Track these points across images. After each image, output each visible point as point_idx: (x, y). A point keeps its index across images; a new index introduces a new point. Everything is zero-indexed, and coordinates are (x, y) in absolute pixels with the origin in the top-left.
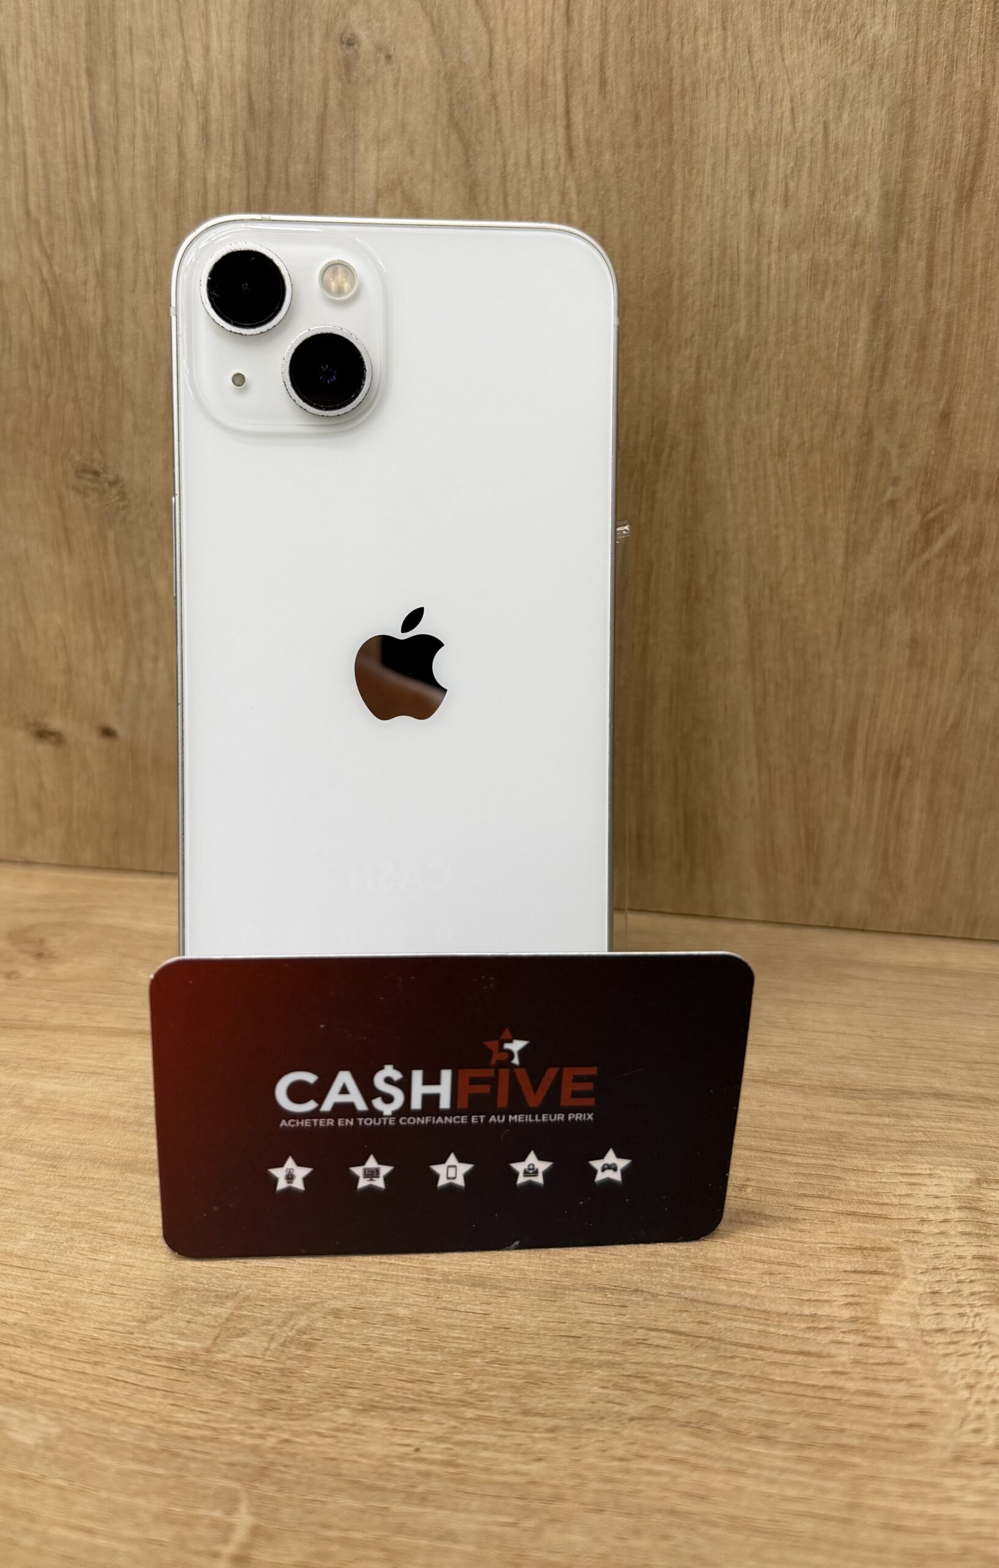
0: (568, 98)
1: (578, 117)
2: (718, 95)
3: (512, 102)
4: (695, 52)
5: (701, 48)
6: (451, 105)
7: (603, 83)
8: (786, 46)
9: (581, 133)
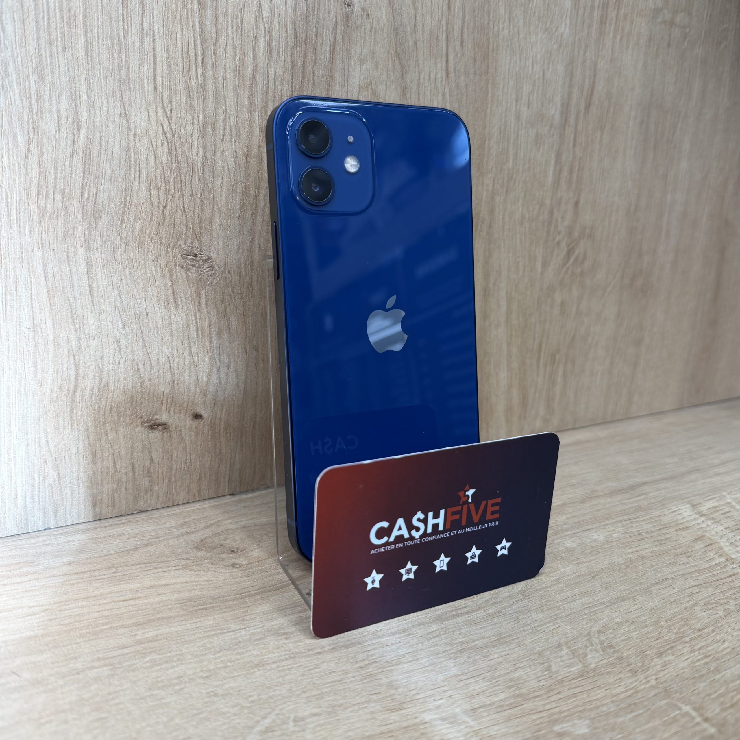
0: (447, 47)
1: (451, 57)
2: (506, 53)
3: (424, 46)
4: (499, 31)
5: (501, 30)
6: (396, 45)
7: (462, 42)
8: (532, 34)
9: (452, 65)
